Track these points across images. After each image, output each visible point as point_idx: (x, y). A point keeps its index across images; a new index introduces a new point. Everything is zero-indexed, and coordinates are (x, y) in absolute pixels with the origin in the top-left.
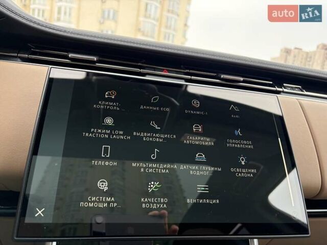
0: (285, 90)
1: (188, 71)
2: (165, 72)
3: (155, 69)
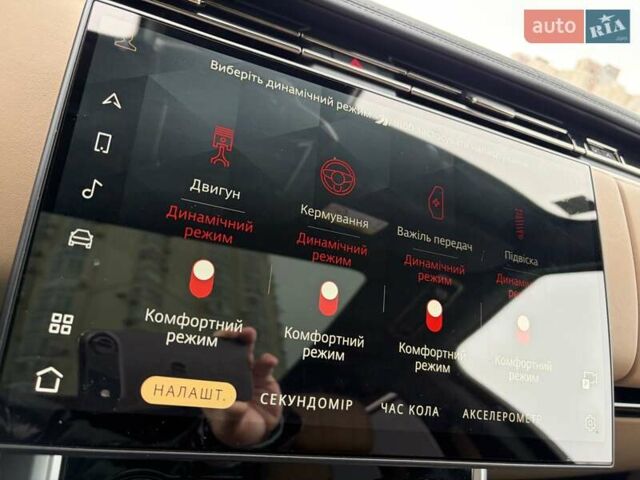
0: (590, 153)
1: (405, 72)
2: (355, 65)
3: (332, 53)
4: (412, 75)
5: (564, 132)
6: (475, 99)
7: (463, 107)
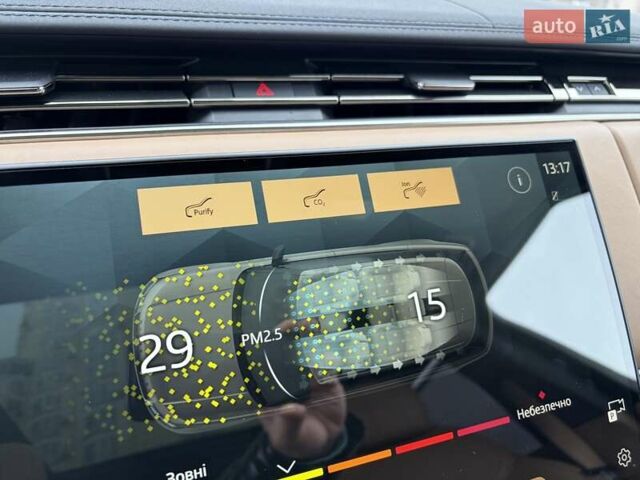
4: (337, 77)
5: (539, 78)
6: (420, 85)
7: (409, 98)
